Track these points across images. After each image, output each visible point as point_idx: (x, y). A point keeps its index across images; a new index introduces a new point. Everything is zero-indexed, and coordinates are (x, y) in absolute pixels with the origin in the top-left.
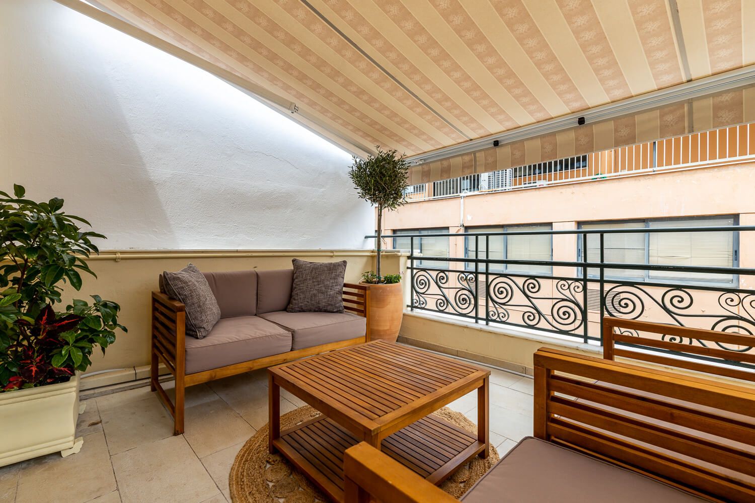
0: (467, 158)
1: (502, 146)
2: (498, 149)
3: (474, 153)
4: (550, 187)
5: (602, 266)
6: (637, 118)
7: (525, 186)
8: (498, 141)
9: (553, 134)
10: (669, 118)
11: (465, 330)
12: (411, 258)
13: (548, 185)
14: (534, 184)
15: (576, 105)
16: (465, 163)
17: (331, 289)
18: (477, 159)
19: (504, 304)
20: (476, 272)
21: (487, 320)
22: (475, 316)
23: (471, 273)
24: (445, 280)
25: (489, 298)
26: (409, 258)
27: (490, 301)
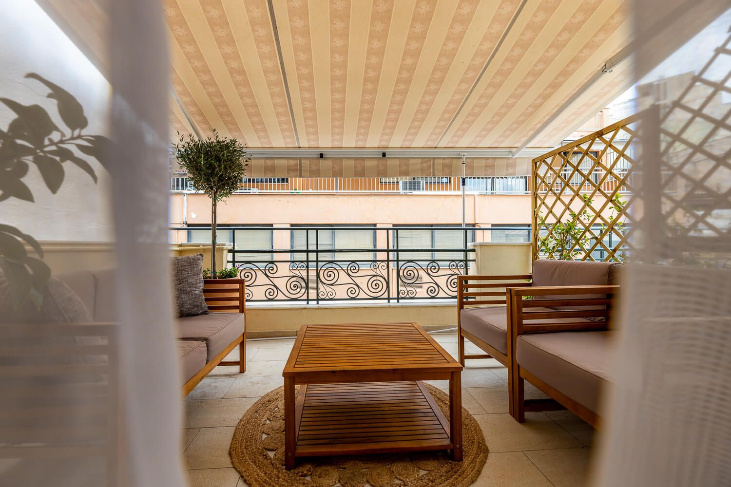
0: (292, 162)
1: (326, 158)
2: (321, 161)
3: (300, 159)
4: (260, 195)
5: (397, 251)
6: (411, 161)
7: (241, 191)
8: (322, 154)
9: (364, 159)
10: (425, 165)
11: (303, 311)
12: (233, 251)
13: (259, 193)
14: (249, 191)
15: (384, 144)
16: (290, 166)
17: (196, 288)
18: (302, 165)
19: (332, 285)
20: (308, 261)
21: (318, 300)
22: (306, 298)
23: (302, 262)
24: (275, 271)
25: (319, 282)
26: (230, 251)
27: (320, 284)
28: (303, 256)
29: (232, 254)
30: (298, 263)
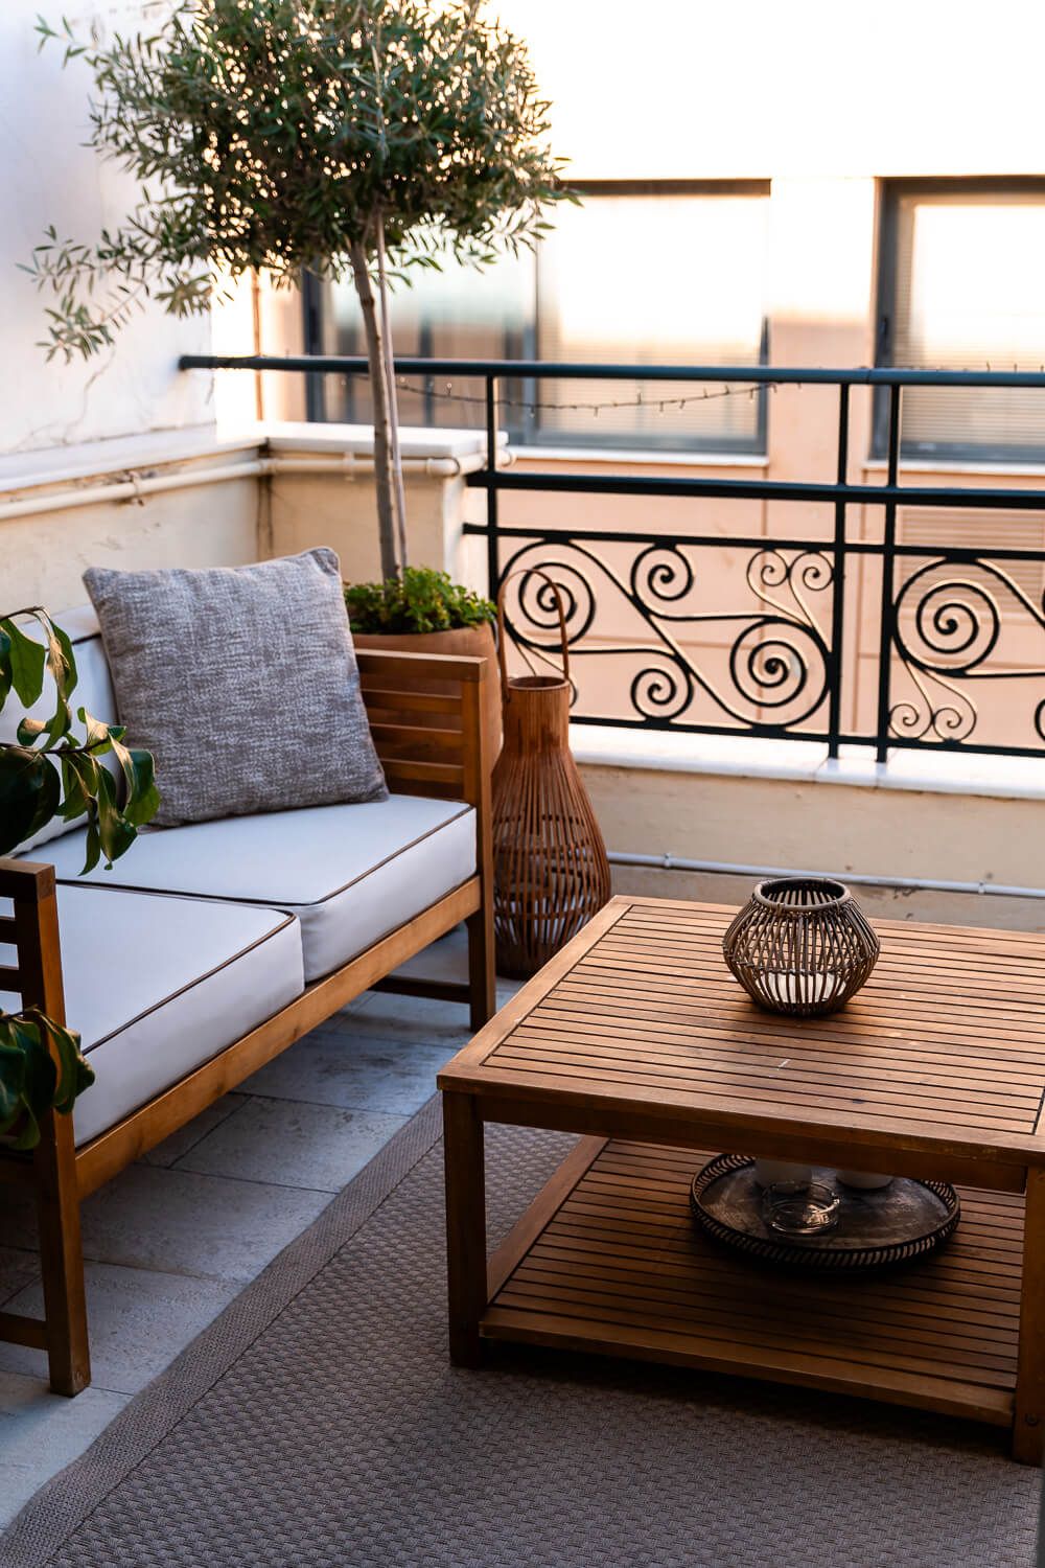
12: (488, 480)
19: (959, 673)
20: (840, 547)
21: (883, 742)
22: (825, 731)
23: (813, 548)
24: (679, 583)
25: (894, 651)
26: (473, 479)
27: (897, 666)
28: (815, 522)
29: (483, 492)
30: (788, 555)
